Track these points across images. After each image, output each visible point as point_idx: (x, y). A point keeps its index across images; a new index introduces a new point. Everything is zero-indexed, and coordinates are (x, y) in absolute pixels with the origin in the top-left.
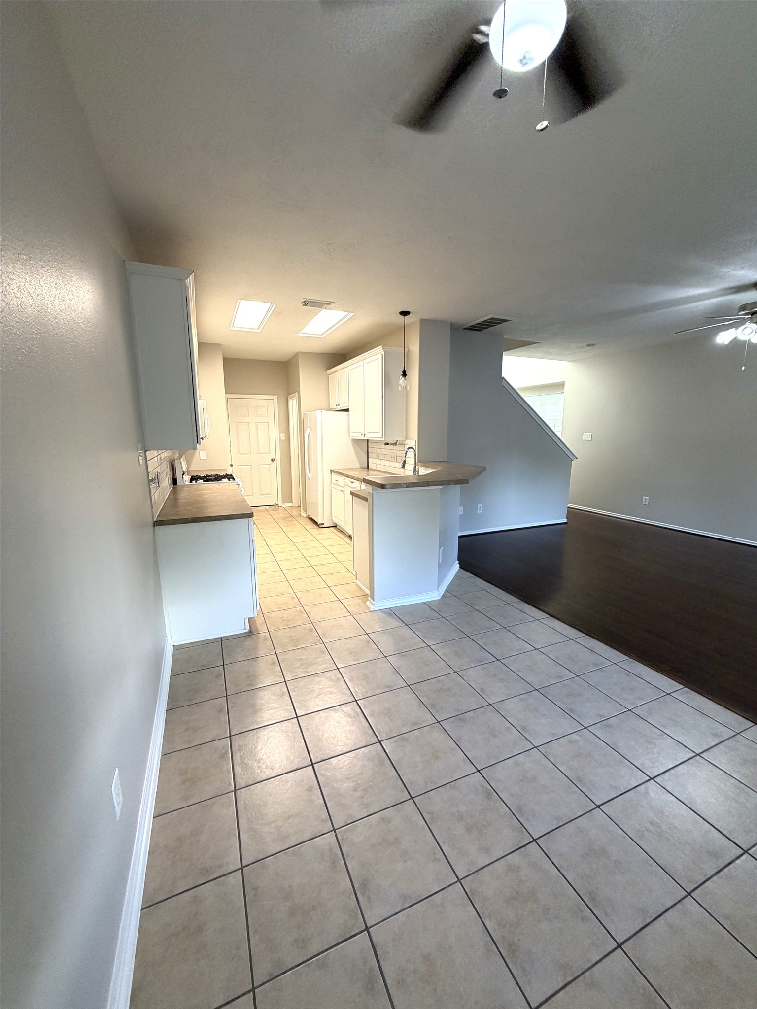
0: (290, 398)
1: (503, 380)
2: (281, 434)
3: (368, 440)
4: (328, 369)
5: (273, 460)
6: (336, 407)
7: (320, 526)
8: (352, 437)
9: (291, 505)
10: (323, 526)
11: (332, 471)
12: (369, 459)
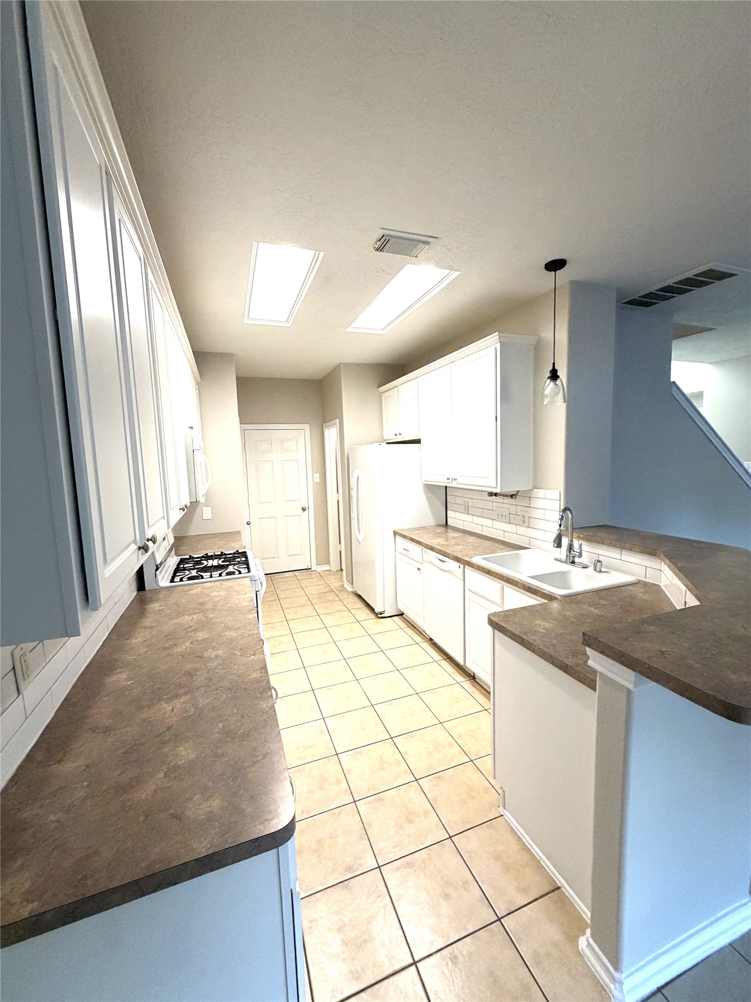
0: (326, 427)
1: (675, 388)
2: (314, 474)
3: (446, 487)
4: (380, 386)
5: (304, 509)
6: (395, 437)
7: (379, 616)
8: (425, 481)
9: (328, 568)
10: (383, 615)
11: (395, 533)
12: (449, 512)
